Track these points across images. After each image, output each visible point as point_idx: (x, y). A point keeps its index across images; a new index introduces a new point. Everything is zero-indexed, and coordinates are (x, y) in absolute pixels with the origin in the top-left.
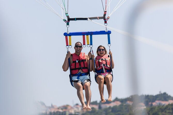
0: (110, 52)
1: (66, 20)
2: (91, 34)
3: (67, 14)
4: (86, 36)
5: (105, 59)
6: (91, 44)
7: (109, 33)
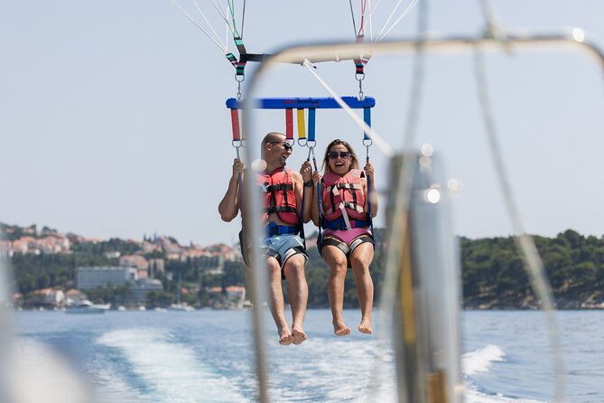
0: (368, 165)
1: (234, 59)
2: (313, 104)
3: (239, 39)
4: (295, 111)
5: (351, 185)
6: (311, 138)
7: (367, 104)
